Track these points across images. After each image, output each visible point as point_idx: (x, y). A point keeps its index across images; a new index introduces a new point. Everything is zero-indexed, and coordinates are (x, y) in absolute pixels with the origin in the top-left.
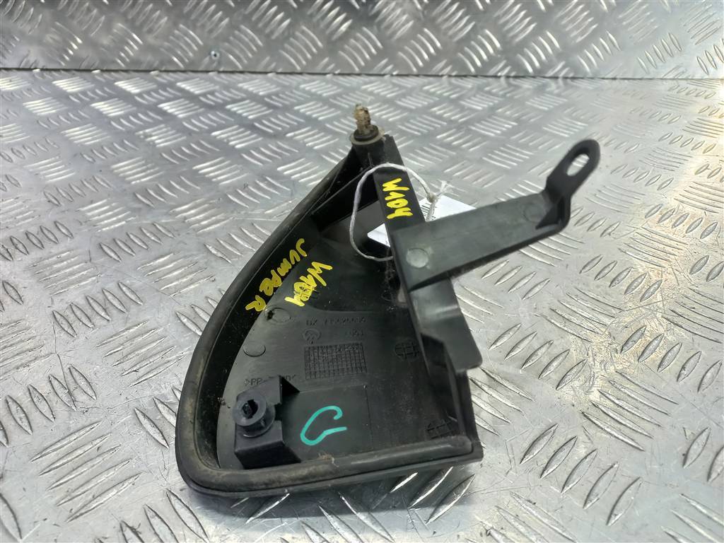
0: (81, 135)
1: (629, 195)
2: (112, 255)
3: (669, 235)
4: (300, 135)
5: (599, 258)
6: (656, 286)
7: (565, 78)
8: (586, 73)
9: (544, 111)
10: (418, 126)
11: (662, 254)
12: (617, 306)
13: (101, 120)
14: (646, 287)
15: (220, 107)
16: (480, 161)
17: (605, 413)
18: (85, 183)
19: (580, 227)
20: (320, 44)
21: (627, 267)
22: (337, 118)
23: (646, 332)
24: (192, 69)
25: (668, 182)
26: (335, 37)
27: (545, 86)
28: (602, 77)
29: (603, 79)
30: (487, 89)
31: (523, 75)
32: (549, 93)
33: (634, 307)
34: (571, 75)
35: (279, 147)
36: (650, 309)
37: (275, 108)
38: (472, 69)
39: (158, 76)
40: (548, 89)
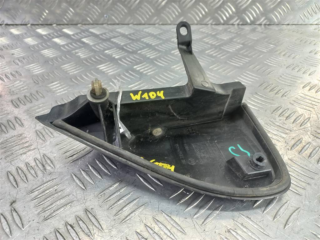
0: (48, 53)
1: (295, 78)
3: (314, 96)
4: (143, 52)
5: (280, 107)
6: (308, 120)
7: (265, 25)
8: (275, 22)
9: (255, 40)
10: (197, 47)
11: (311, 105)
12: (289, 129)
13: (56, 46)
14: (303, 120)
15: (108, 40)
16: (226, 63)
18: (50, 74)
19: (272, 93)
20: (153, 11)
21: (294, 111)
22: (160, 44)
23: (303, 141)
24: (96, 23)
26: (160, 7)
27: (255, 28)
28: (283, 23)
29: (283, 25)
30: (229, 30)
31: (245, 24)
33: (297, 129)
34: (268, 23)
35: (134, 57)
36: (305, 130)
37: (133, 40)
38: (222, 21)
39: (81, 26)
40: (257, 30)
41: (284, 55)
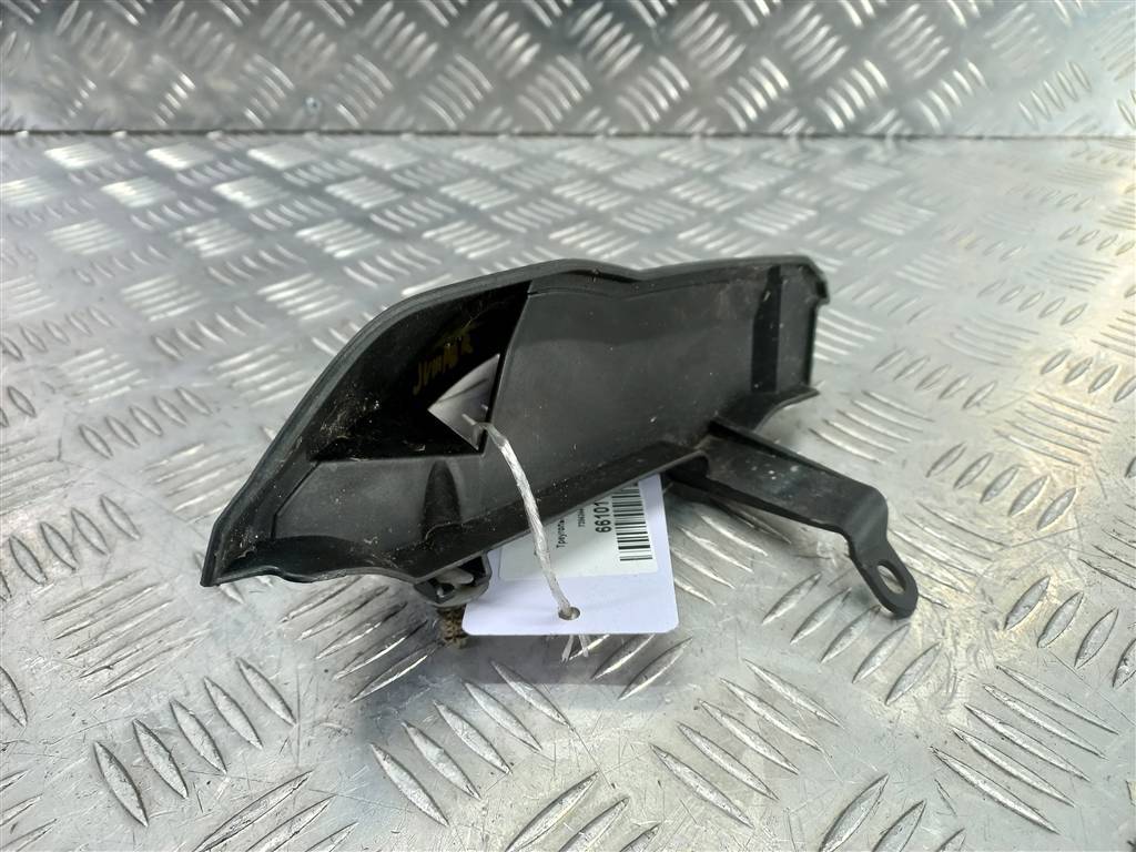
0: (81, 237)
1: (1011, 334)
2: (99, 446)
3: (1084, 405)
7: (898, 137)
8: (931, 128)
9: (860, 193)
10: (648, 219)
11: (1073, 441)
12: (996, 538)
13: (117, 214)
14: (1048, 502)
15: (316, 190)
17: (976, 751)
18: (72, 320)
19: (926, 392)
20: (487, 85)
21: (1012, 464)
22: (511, 207)
23: (1050, 589)
24: (275, 130)
25: (1079, 311)
26: (511, 74)
27: (863, 150)
28: (959, 133)
29: (961, 137)
30: (766, 156)
31: (825, 132)
32: (870, 161)
33: (1026, 539)
34: (907, 132)
35: (409, 256)
36: (1055, 544)
37: (407, 190)
38: (742, 125)
39: (219, 140)
40: (869, 156)
41: (969, 247)
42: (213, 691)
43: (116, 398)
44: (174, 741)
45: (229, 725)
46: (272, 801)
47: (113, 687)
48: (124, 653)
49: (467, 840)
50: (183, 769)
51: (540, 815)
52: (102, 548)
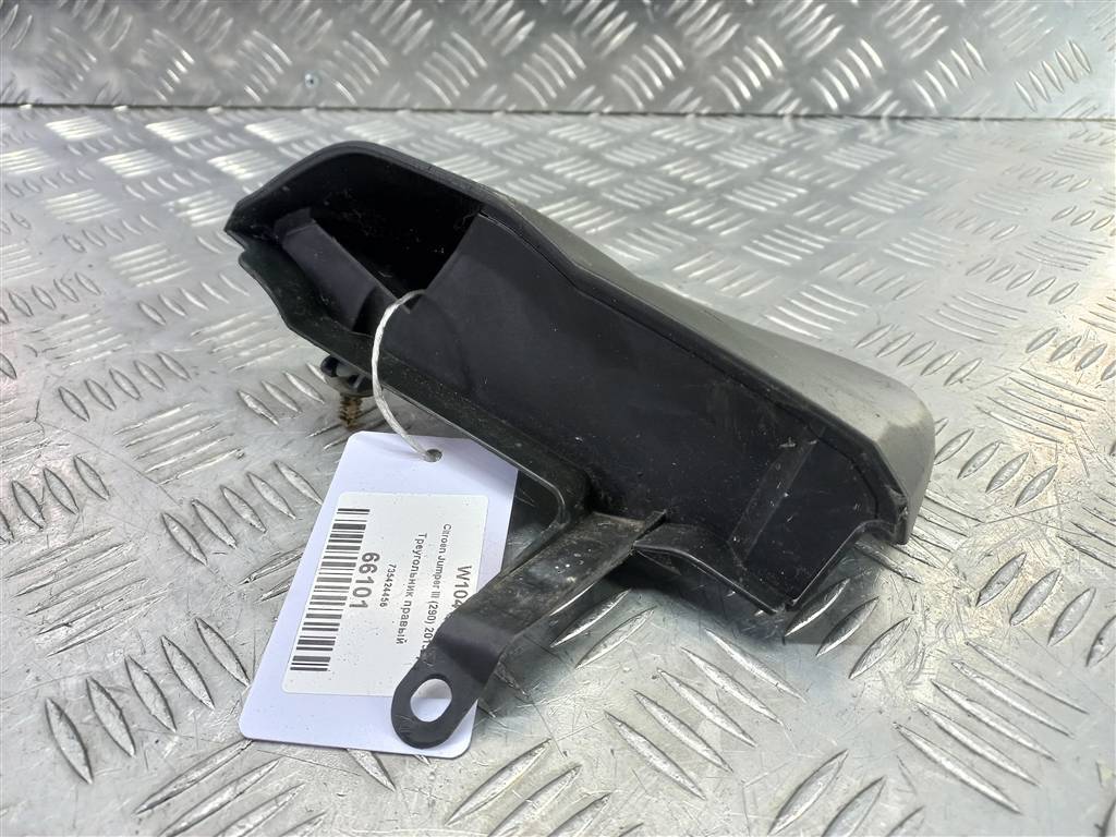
0: (75, 205)
1: (998, 312)
3: (1070, 383)
5: (940, 426)
6: (1046, 477)
7: (892, 118)
8: (927, 109)
9: (850, 171)
10: (635, 194)
11: (1057, 418)
12: (972, 514)
13: (112, 184)
14: (1028, 479)
16: (737, 252)
17: (941, 728)
18: (60, 285)
19: (908, 368)
20: (482, 62)
21: (992, 441)
23: (1025, 566)
24: (273, 105)
25: (1070, 290)
26: (507, 51)
27: (856, 131)
28: (954, 116)
29: (957, 119)
30: (759, 135)
31: (820, 113)
32: (863, 141)
33: (1003, 515)
34: (903, 113)
36: (1034, 521)
38: (736, 104)
39: (217, 115)
40: (863, 136)
41: (959, 226)
42: (170, 650)
43: (97, 361)
44: (126, 700)
45: (182, 683)
46: (219, 760)
47: (70, 644)
48: (83, 610)
49: (413, 806)
50: (133, 727)
51: (489, 781)
52: (71, 507)
